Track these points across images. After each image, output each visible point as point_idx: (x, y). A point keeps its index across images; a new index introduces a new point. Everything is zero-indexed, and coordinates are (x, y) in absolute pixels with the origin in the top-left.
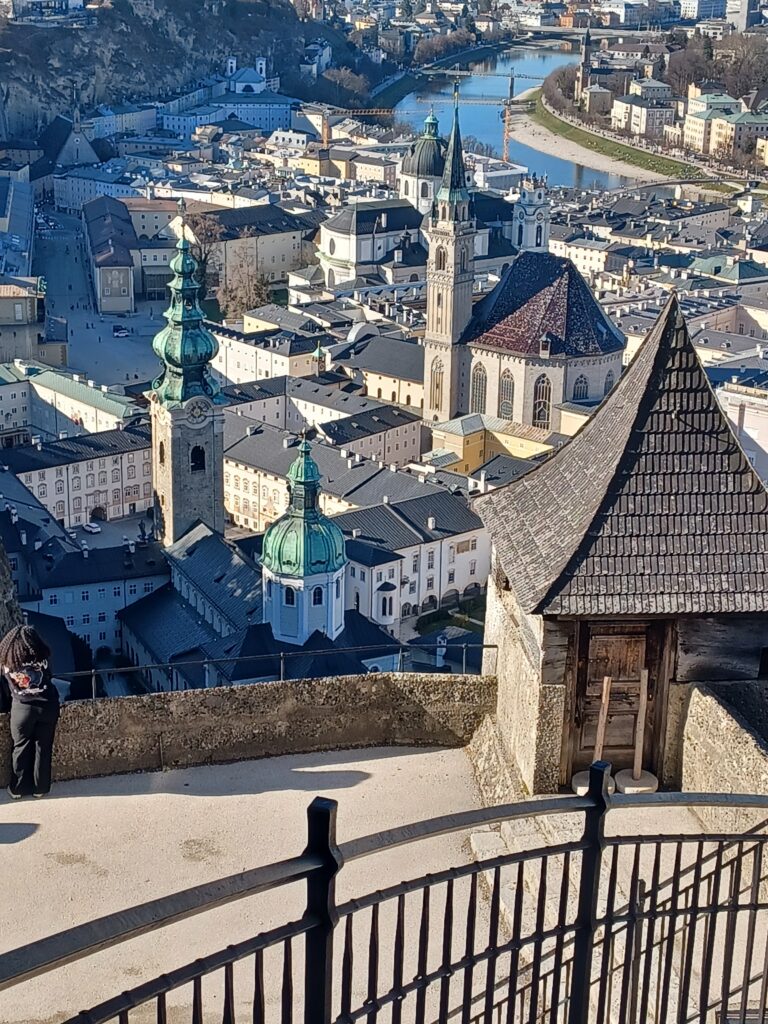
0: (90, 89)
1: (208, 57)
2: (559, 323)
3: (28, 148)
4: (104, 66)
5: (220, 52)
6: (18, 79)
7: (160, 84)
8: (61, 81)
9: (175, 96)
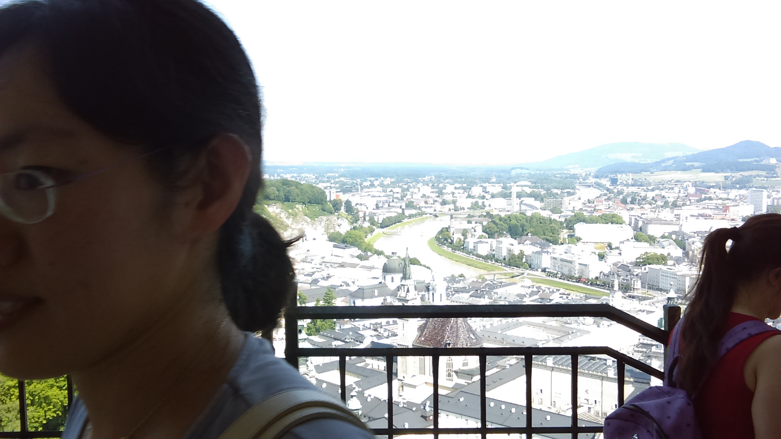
1: (298, 227)
2: (454, 335)
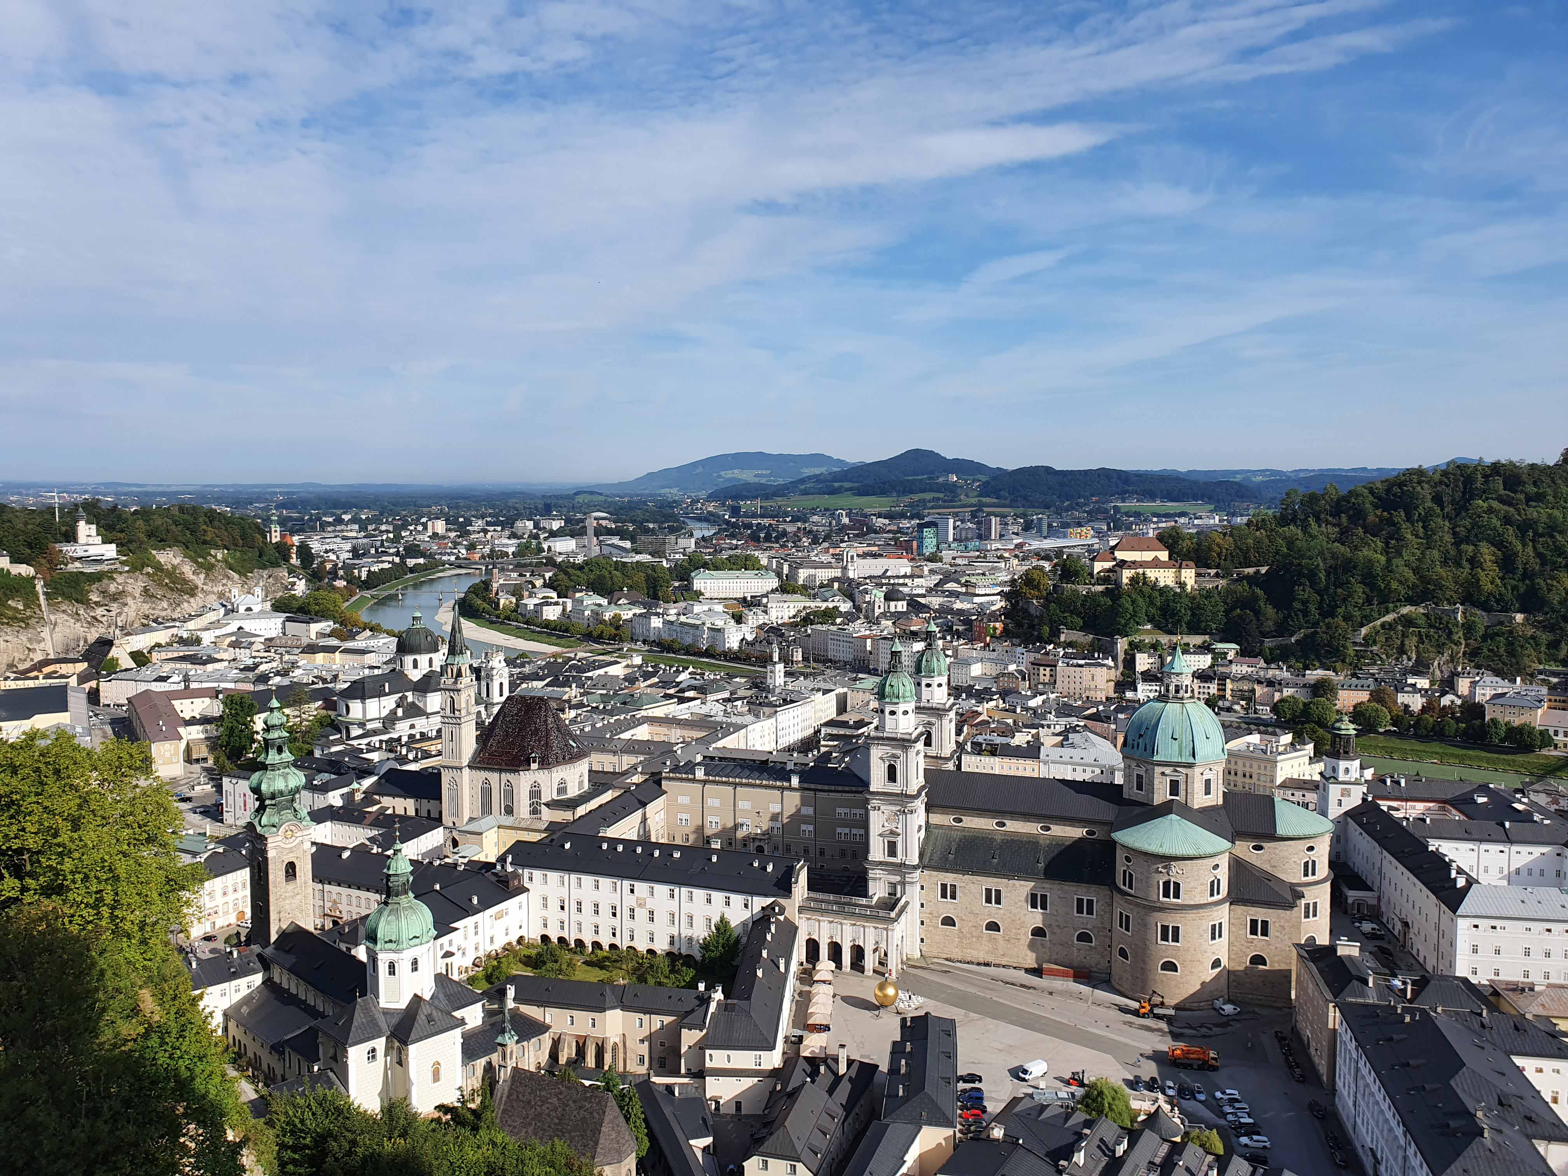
0: (123, 616)
1: (215, 589)
2: (542, 743)
3: (74, 661)
4: (135, 598)
5: (223, 585)
6: (64, 611)
7: (179, 609)
8: (100, 611)
9: (191, 617)
